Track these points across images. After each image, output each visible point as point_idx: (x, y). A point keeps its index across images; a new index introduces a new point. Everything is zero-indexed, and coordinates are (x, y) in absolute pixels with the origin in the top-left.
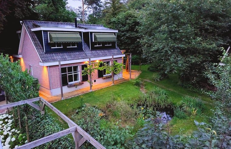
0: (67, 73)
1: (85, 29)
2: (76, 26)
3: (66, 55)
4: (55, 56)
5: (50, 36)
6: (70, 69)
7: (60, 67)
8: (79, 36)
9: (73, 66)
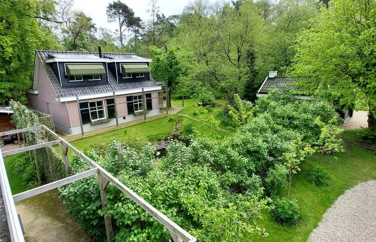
0: (89, 108)
1: (110, 58)
2: (101, 56)
3: (87, 89)
4: (74, 91)
5: (67, 68)
6: (92, 104)
7: (78, 102)
8: (102, 67)
9: (96, 101)
